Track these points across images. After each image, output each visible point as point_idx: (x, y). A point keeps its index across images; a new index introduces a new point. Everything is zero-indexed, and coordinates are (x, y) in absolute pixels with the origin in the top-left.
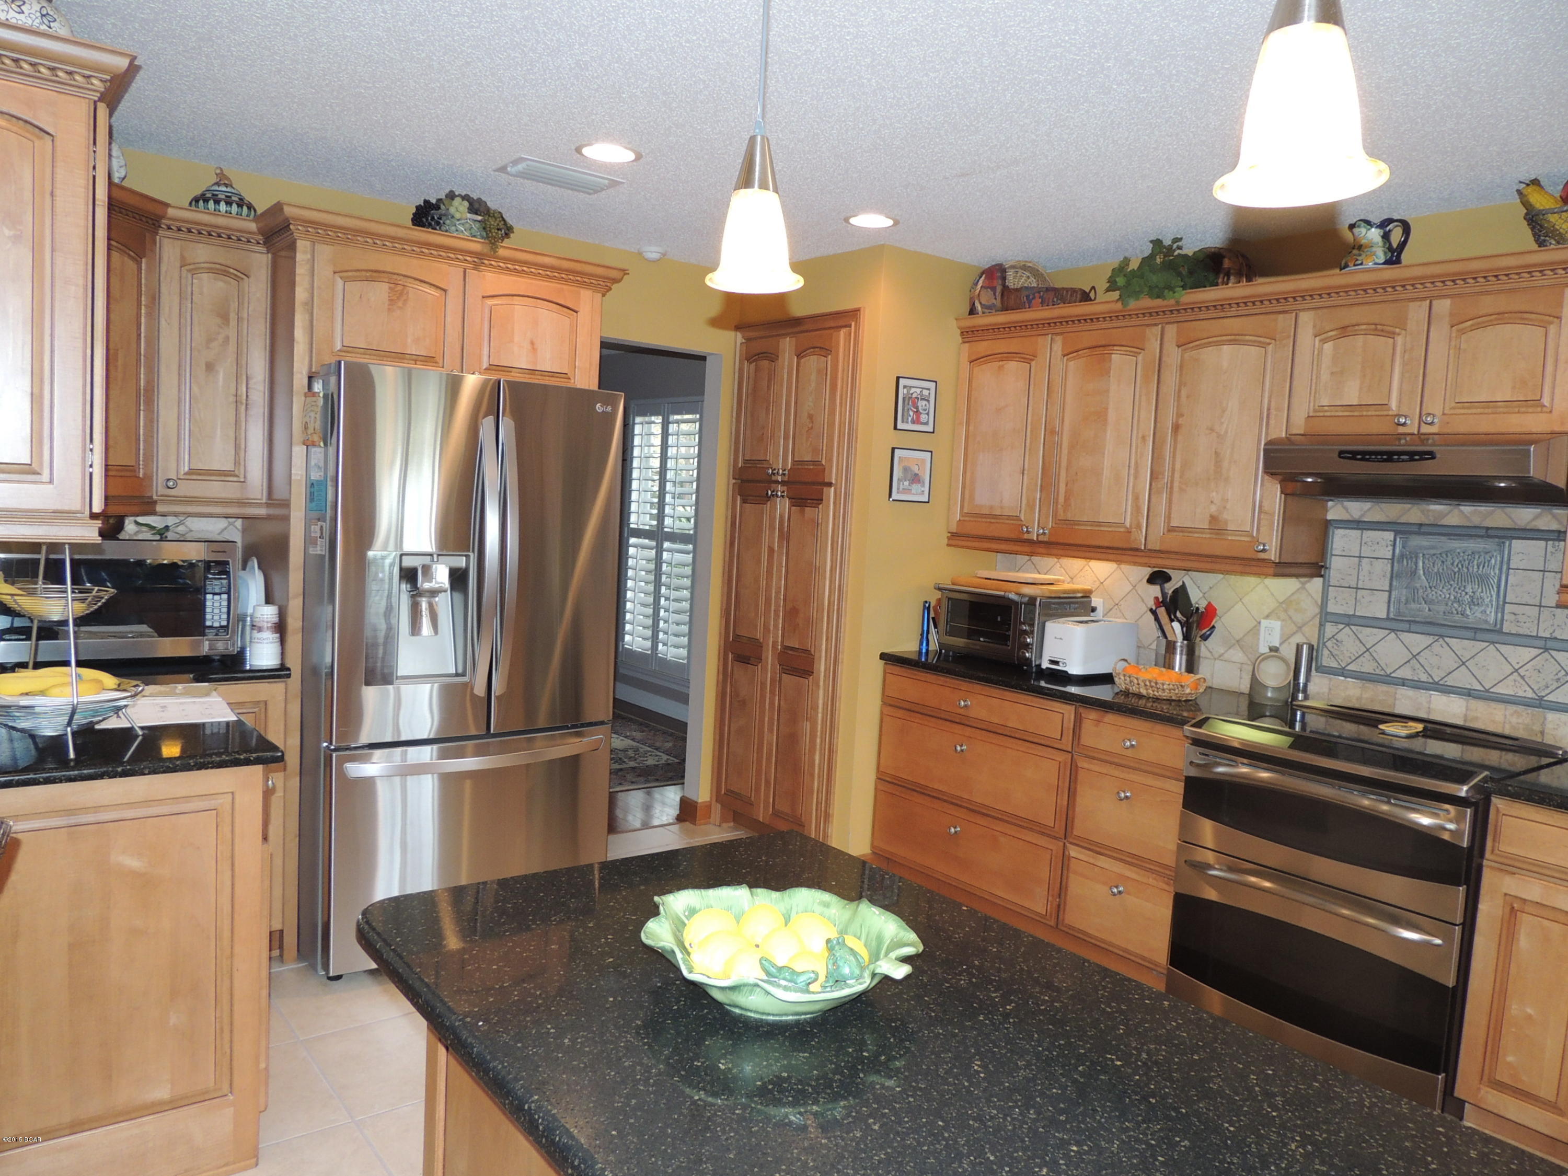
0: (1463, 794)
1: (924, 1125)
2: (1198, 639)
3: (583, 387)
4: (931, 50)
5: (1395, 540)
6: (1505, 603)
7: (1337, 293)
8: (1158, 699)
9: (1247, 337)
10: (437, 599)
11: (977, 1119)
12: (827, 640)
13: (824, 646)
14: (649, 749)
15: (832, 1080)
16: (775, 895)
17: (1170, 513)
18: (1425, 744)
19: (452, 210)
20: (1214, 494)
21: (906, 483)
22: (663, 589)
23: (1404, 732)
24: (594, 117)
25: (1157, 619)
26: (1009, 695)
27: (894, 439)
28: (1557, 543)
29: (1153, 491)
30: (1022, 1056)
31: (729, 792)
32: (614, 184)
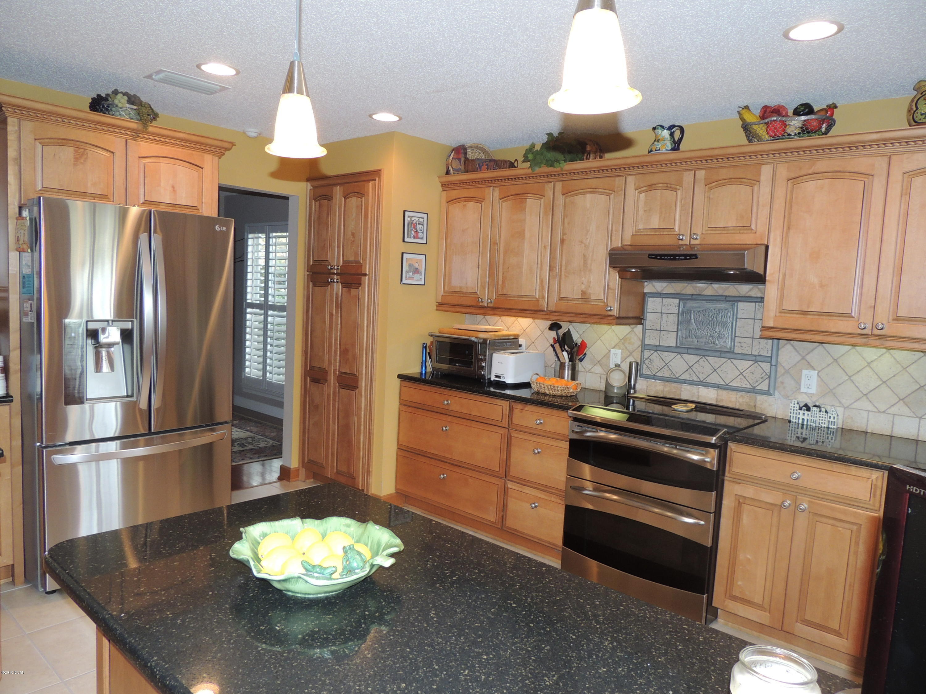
0: (713, 442)
1: (398, 652)
2: (577, 361)
3: (207, 215)
4: (412, 15)
5: (679, 303)
6: (735, 337)
7: (647, 166)
8: (555, 396)
9: (600, 190)
10: (112, 349)
11: (431, 645)
12: (366, 368)
13: (364, 371)
14: (261, 437)
15: (345, 630)
16: (317, 522)
17: (560, 290)
18: (697, 415)
19: (116, 102)
20: (584, 278)
21: (411, 274)
22: (269, 340)
23: (685, 409)
24: (206, 46)
25: (555, 350)
26: (473, 396)
27: (403, 248)
28: (760, 304)
29: (550, 278)
30: (459, 606)
31: (310, 461)
32: (223, 89)
